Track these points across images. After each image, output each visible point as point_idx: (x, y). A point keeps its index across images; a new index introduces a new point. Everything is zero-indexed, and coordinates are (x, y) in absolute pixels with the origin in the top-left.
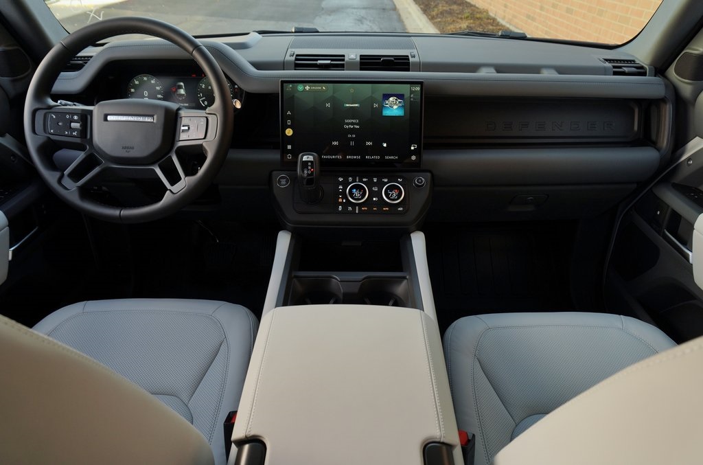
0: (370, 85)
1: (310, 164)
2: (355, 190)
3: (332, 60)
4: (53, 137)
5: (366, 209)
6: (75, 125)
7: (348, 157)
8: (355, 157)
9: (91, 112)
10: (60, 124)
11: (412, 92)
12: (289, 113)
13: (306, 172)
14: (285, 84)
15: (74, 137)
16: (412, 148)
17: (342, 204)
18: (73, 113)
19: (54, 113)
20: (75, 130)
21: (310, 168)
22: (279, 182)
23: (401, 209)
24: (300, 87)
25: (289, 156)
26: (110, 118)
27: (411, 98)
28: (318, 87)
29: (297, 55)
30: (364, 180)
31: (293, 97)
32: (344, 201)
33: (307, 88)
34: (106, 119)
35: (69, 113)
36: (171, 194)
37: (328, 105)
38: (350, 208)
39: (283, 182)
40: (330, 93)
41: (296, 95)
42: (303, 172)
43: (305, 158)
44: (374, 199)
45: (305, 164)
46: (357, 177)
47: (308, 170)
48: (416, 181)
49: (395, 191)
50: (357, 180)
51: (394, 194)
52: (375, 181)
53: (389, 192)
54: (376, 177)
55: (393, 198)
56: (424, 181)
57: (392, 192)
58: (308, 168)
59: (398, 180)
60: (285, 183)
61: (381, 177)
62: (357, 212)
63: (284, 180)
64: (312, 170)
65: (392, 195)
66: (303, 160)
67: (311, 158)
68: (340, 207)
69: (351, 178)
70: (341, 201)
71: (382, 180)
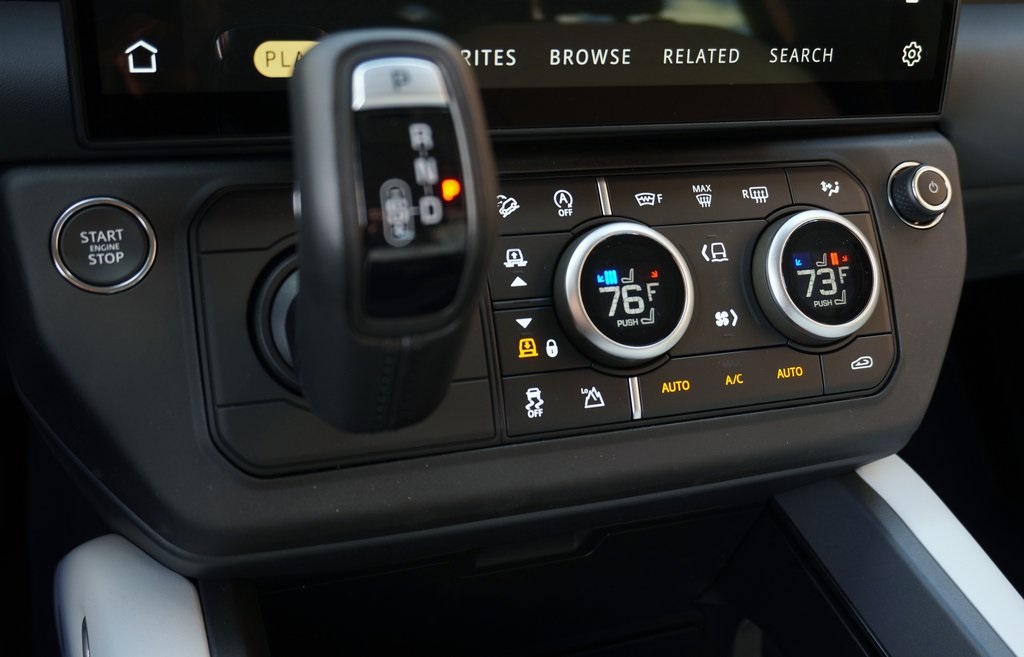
1: (420, 135)
2: (610, 276)
5: (684, 385)
7: (554, 57)
8: (599, 57)
13: (396, 211)
17: (539, 373)
21: (425, 170)
22: (74, 253)
23: (863, 363)
25: (142, 58)
30: (645, 199)
32: (552, 351)
38: (593, 396)
39: (106, 248)
42: (374, 202)
43: (368, 86)
44: (721, 319)
46: (603, 188)
47: (417, 192)
48: (916, 192)
49: (835, 260)
50: (607, 210)
51: (832, 281)
52: (705, 202)
53: (800, 273)
54: (701, 174)
55: (826, 303)
56: (948, 184)
57: (817, 269)
58: (409, 175)
59: (825, 186)
60: (119, 256)
61: (728, 174)
62: (637, 415)
63: (111, 235)
64: (450, 189)
65: (818, 285)
66: (359, 101)
67: (427, 84)
68: (534, 394)
69: (563, 198)
70: (535, 354)
71: (745, 193)
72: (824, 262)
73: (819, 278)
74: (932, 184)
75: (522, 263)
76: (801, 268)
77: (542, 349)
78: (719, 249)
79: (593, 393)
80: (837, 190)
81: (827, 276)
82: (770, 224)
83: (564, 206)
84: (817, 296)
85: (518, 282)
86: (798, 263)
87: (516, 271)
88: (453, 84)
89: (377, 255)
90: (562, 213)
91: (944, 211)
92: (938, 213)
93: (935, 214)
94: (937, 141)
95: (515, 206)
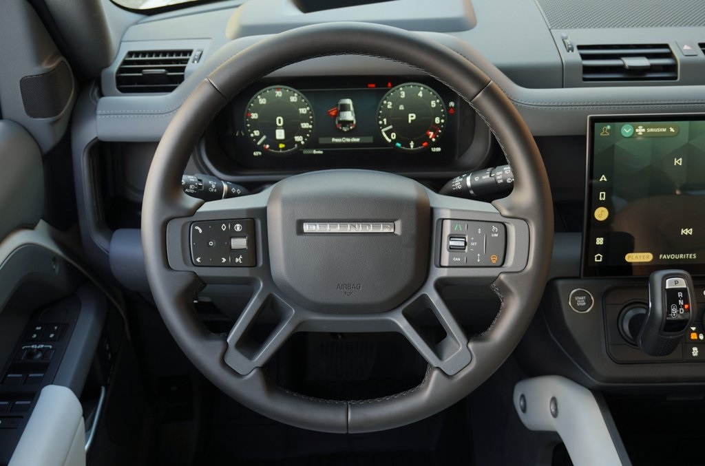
1: (680, 295)
3: (649, 56)
4: (202, 272)
6: (240, 243)
9: (262, 213)
10: (211, 244)
12: (603, 178)
13: (674, 310)
14: (597, 125)
15: (238, 266)
17: (697, 343)
18: (230, 218)
19: (199, 223)
20: (238, 252)
21: (681, 302)
22: (574, 302)
24: (627, 130)
25: (599, 258)
26: (307, 228)
28: (659, 129)
29: (580, 47)
31: (611, 149)
32: (701, 337)
33: (640, 130)
34: (300, 231)
35: (226, 221)
36: (442, 377)
37: (678, 162)
39: (581, 301)
40: (684, 139)
41: (618, 144)
42: (669, 308)
43: (669, 284)
45: (672, 296)
47: (679, 307)
58: (677, 303)
60: (584, 304)
63: (582, 298)
64: (686, 306)
66: (667, 287)
67: (682, 283)
68: (695, 349)
70: (696, 338)
77: (698, 337)
88: (688, 284)
89: (668, 318)
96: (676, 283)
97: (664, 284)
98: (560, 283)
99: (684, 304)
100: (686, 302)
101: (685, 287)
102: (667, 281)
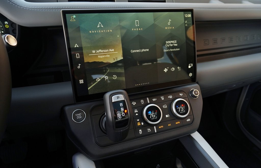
0: (152, 13)
1: (121, 105)
2: (150, 112)
5: (162, 127)
11: (186, 19)
12: (76, 46)
13: (119, 115)
14: (67, 15)
16: (190, 67)
17: (141, 127)
21: (122, 109)
22: (75, 118)
23: (188, 120)
27: (185, 24)
30: (154, 100)
38: (149, 130)
39: (79, 116)
42: (116, 114)
43: (114, 99)
44: (167, 116)
45: (116, 106)
46: (148, 99)
47: (121, 112)
48: (194, 93)
49: (183, 106)
50: (149, 102)
51: (182, 109)
52: (163, 99)
53: (178, 108)
54: (162, 95)
55: (182, 112)
56: (199, 92)
57: (180, 107)
58: (120, 110)
59: (180, 94)
60: (81, 117)
61: (166, 94)
62: (156, 132)
63: (80, 114)
64: (126, 111)
65: (181, 110)
66: (113, 101)
67: (122, 97)
68: (140, 130)
69: (142, 101)
70: (140, 125)
71: (169, 97)
72: (181, 106)
73: (181, 109)
74: (196, 92)
75: (137, 111)
76: (178, 107)
77: (141, 124)
78: (165, 106)
79: (149, 129)
80: (182, 95)
81: (182, 108)
82: (173, 101)
83: (142, 102)
84: (180, 111)
85: (137, 114)
86: (177, 107)
87: (136, 113)
88: (125, 97)
89: (117, 121)
90: (142, 103)
91: (199, 96)
92: (198, 96)
93: (197, 97)
94: (197, 85)
95: (135, 103)
96: (118, 98)
97: (111, 99)
98: (67, 108)
99: (124, 110)
100: (125, 108)
101: (124, 99)
102: (113, 97)
